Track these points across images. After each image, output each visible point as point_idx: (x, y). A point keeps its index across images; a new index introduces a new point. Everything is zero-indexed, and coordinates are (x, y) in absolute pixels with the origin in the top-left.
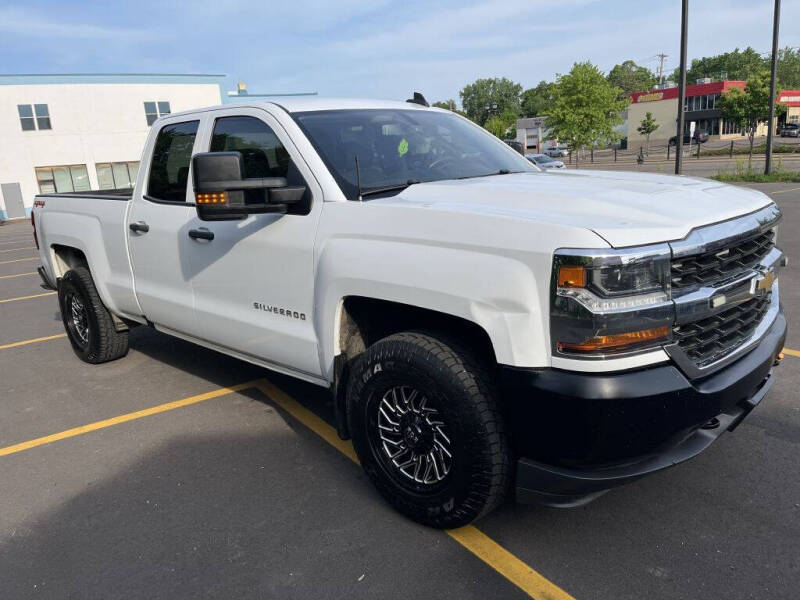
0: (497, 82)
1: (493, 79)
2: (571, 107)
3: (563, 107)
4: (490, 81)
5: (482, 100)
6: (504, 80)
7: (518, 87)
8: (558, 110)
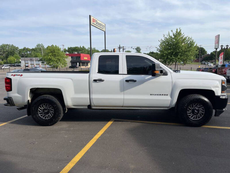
0: (10, 45)
1: (8, 44)
2: (53, 56)
3: (51, 56)
4: (7, 45)
5: (5, 50)
6: (12, 45)
7: (17, 48)
8: (49, 57)
